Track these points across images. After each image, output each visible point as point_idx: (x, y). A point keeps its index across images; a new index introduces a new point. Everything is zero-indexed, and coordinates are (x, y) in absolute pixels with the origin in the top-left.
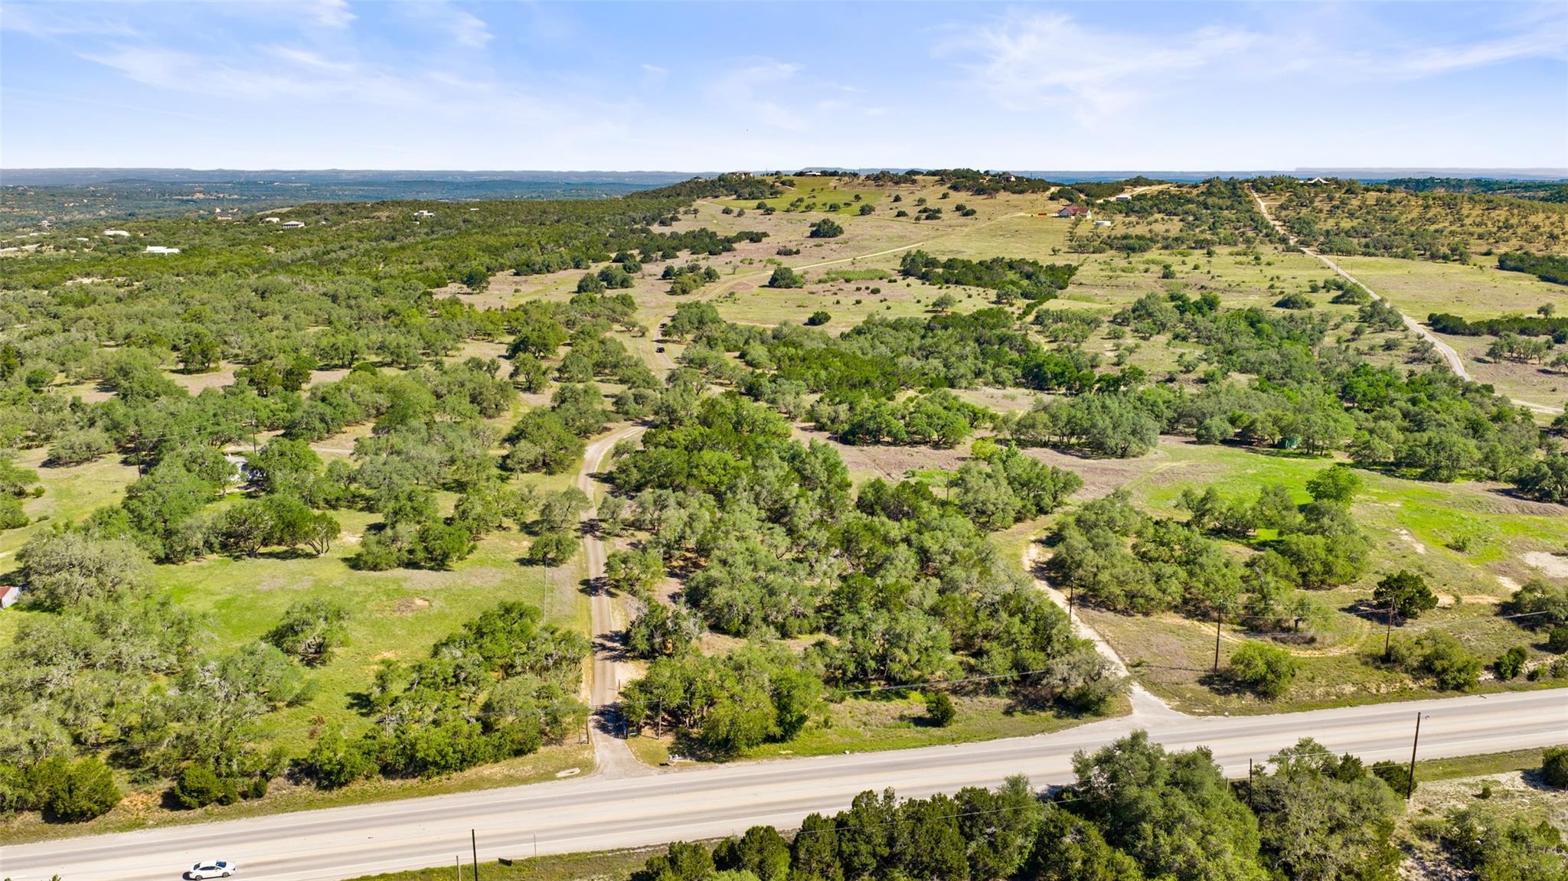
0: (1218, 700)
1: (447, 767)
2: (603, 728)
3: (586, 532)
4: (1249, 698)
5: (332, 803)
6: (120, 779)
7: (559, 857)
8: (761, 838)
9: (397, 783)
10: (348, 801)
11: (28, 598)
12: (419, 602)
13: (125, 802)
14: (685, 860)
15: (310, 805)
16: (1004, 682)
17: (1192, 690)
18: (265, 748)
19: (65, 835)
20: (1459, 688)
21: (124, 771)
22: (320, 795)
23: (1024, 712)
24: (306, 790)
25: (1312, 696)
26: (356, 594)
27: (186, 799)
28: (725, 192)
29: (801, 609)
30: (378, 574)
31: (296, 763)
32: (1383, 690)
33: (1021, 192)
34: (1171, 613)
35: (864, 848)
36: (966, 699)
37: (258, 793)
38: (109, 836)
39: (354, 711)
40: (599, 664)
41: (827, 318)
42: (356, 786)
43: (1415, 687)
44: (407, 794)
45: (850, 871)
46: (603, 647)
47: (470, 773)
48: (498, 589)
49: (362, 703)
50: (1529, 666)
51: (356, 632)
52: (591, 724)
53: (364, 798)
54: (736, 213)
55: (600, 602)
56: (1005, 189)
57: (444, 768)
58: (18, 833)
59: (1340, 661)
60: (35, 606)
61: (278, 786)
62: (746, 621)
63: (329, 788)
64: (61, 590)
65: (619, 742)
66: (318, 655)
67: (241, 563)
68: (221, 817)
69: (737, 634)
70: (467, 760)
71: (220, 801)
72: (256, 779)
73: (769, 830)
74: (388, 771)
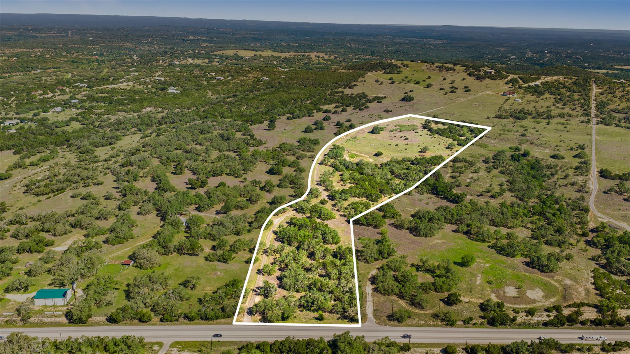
0: (388, 322)
1: (213, 319)
2: (248, 313)
3: (264, 253)
4: (396, 322)
5: (191, 324)
6: (153, 314)
7: (229, 342)
8: (265, 344)
9: (203, 321)
10: (194, 324)
11: (135, 265)
12: (219, 273)
13: (153, 319)
14: (249, 346)
15: (187, 324)
16: (339, 312)
17: (384, 319)
18: (180, 311)
19: (143, 325)
20: (452, 325)
21: (153, 313)
22: (189, 322)
23: (341, 320)
24: (186, 321)
25: (412, 323)
26: (205, 269)
27: (164, 320)
28: (381, 69)
29: (303, 286)
30: (211, 263)
31: (185, 314)
32: (431, 324)
33: (495, 79)
34: (395, 296)
35: (284, 348)
36: (331, 314)
37: (177, 320)
38: (150, 326)
39: (198, 303)
40: (253, 295)
41: (382, 154)
42: (196, 321)
43: (440, 324)
44: (205, 324)
45: (281, 352)
46: (256, 291)
47: (218, 321)
48: (237, 271)
49: (200, 301)
50: (474, 321)
51: (203, 281)
52: (246, 312)
53: (197, 324)
54: (379, 83)
55: (260, 277)
56: (488, 77)
57: (212, 319)
58: (135, 323)
59: (426, 314)
60: (136, 267)
61: (181, 319)
62: (290, 287)
63: (190, 321)
64: (142, 264)
65: (250, 317)
66: (193, 287)
67: (181, 256)
68: (171, 324)
69: (287, 290)
70: (218, 318)
71: (170, 321)
72: (177, 318)
73: (267, 342)
74: (202, 319)
